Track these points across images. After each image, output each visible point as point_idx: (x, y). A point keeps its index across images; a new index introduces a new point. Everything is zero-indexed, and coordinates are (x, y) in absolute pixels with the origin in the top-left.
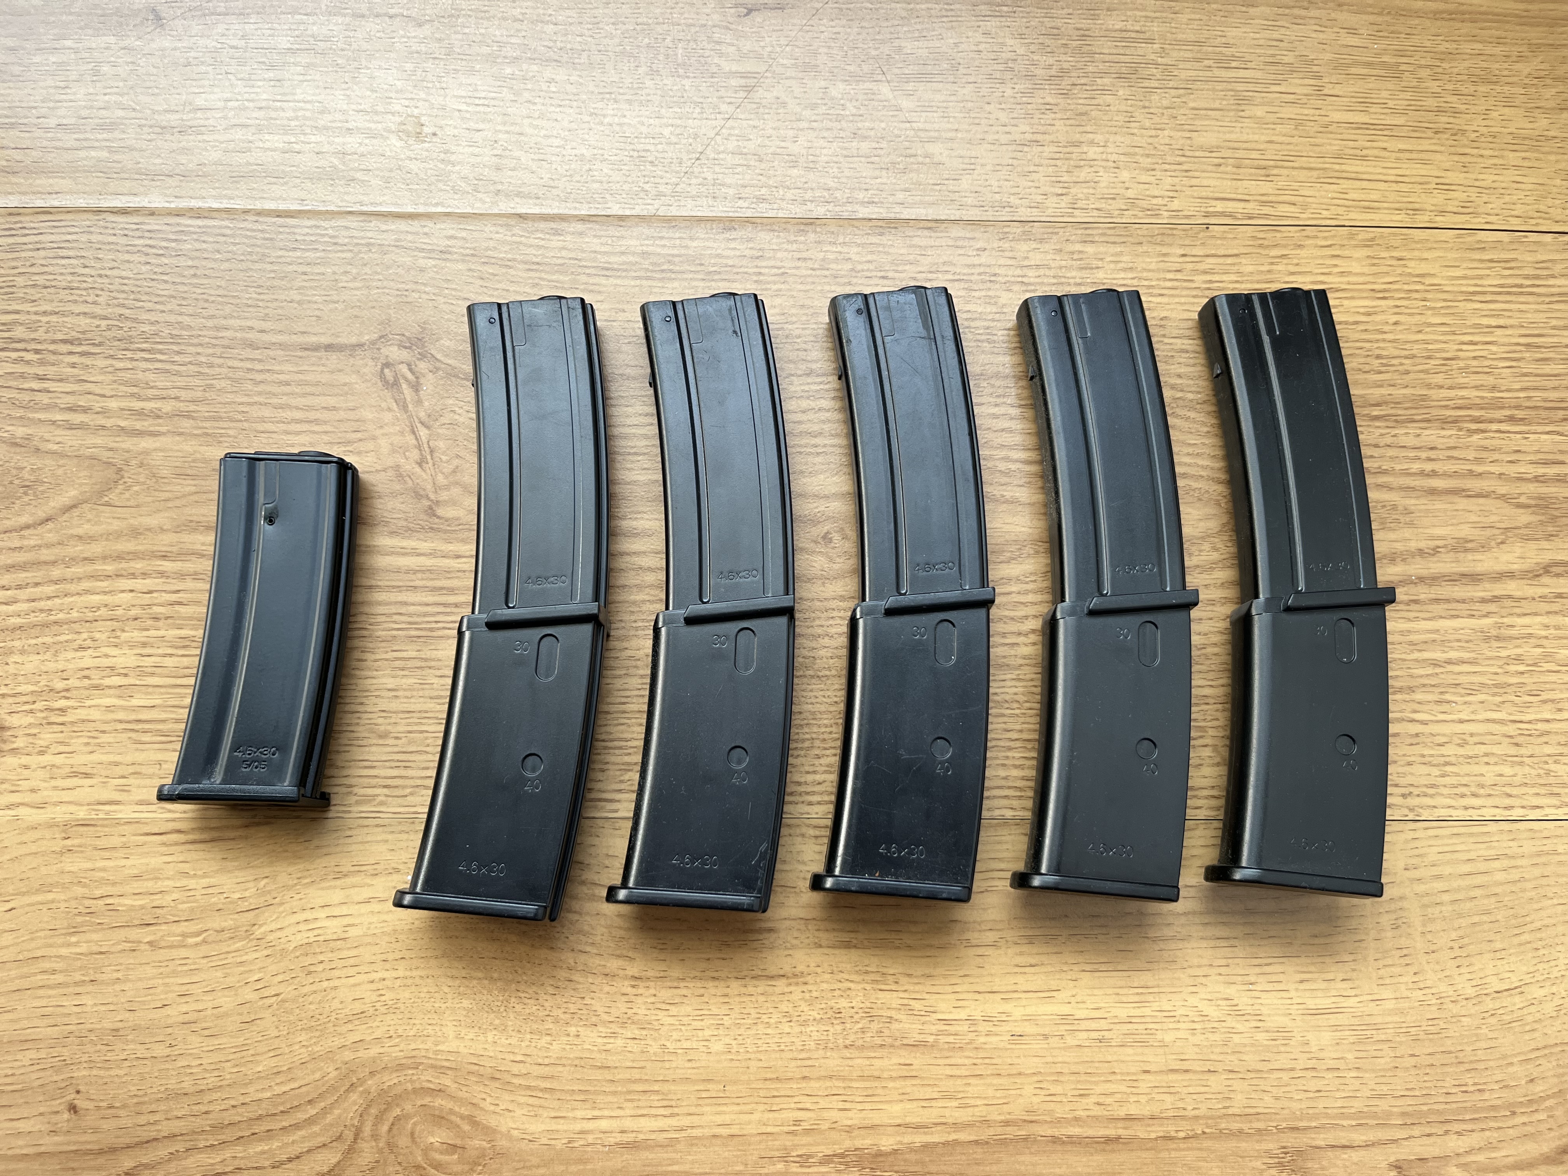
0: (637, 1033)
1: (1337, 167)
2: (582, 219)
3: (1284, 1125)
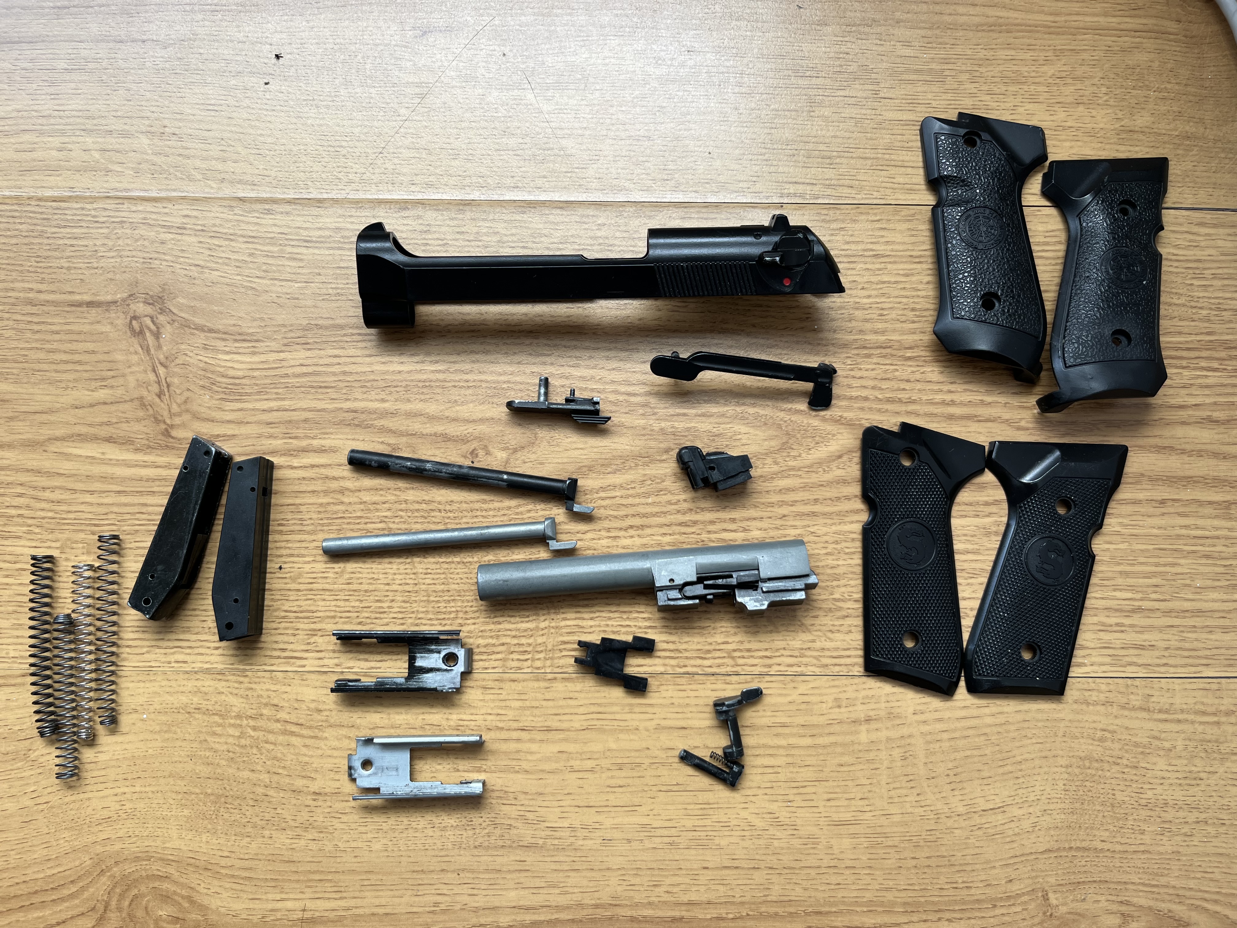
0: (316, 835)
1: (887, 156)
2: (289, 202)
3: (810, 910)
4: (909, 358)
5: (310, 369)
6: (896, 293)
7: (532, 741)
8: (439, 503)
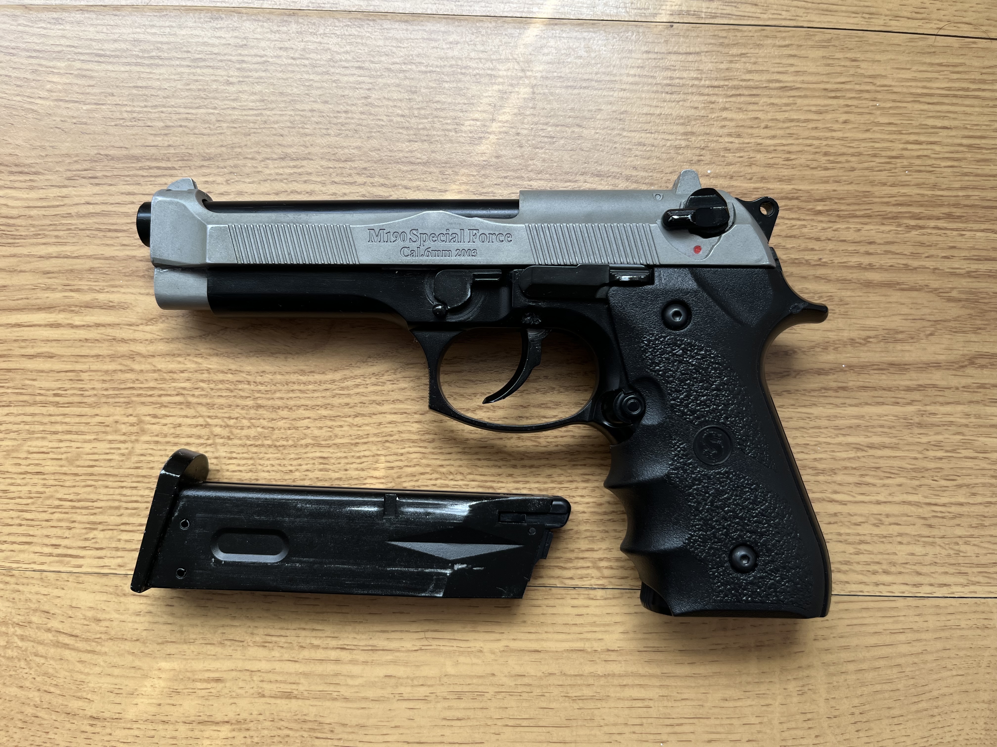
4: (820, 213)
5: (98, 209)
6: (806, 134)
7: (353, 662)
8: (249, 373)
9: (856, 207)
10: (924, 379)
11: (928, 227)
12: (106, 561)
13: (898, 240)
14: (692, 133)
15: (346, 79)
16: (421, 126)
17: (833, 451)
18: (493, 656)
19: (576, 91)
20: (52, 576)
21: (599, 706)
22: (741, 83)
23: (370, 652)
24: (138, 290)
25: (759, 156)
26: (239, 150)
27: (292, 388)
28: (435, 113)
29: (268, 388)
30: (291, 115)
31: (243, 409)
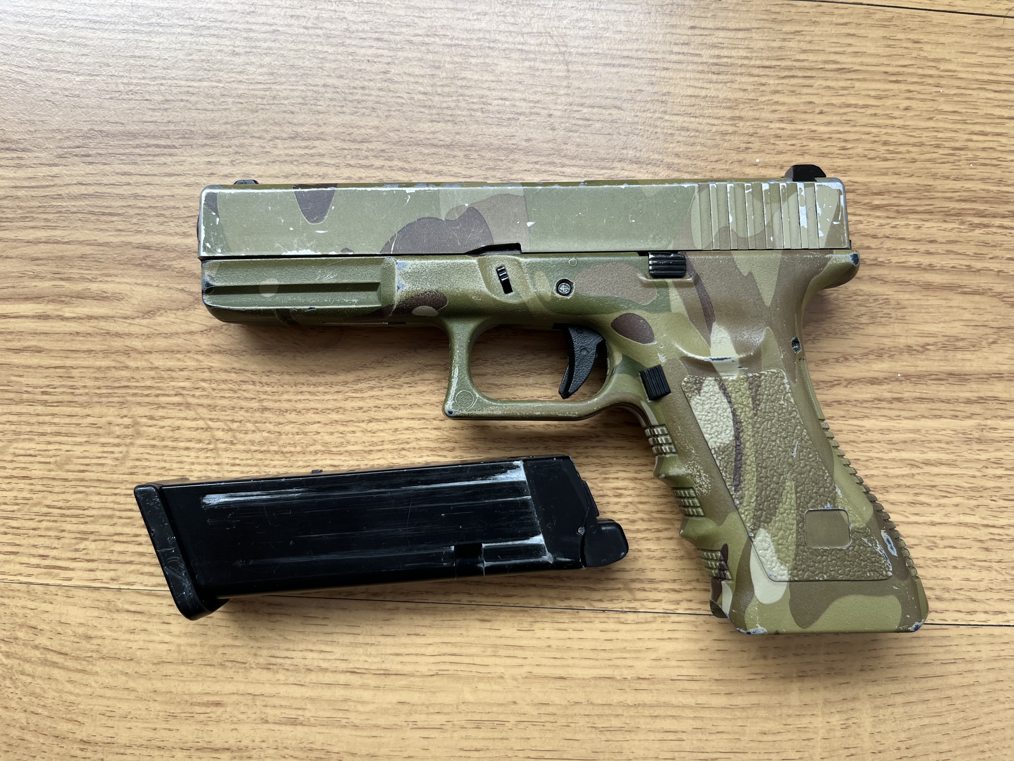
9: (917, 202)
10: (985, 390)
11: (993, 226)
12: (98, 574)
13: (961, 239)
14: (740, 118)
15: (363, 51)
16: (445, 105)
17: (886, 468)
18: (515, 683)
19: (614, 70)
20: (40, 589)
21: (628, 738)
22: (795, 64)
23: (383, 677)
24: (134, 280)
25: (813, 145)
26: (245, 128)
27: (301, 390)
28: (460, 91)
29: (275, 390)
30: (303, 91)
31: (247, 411)
